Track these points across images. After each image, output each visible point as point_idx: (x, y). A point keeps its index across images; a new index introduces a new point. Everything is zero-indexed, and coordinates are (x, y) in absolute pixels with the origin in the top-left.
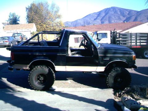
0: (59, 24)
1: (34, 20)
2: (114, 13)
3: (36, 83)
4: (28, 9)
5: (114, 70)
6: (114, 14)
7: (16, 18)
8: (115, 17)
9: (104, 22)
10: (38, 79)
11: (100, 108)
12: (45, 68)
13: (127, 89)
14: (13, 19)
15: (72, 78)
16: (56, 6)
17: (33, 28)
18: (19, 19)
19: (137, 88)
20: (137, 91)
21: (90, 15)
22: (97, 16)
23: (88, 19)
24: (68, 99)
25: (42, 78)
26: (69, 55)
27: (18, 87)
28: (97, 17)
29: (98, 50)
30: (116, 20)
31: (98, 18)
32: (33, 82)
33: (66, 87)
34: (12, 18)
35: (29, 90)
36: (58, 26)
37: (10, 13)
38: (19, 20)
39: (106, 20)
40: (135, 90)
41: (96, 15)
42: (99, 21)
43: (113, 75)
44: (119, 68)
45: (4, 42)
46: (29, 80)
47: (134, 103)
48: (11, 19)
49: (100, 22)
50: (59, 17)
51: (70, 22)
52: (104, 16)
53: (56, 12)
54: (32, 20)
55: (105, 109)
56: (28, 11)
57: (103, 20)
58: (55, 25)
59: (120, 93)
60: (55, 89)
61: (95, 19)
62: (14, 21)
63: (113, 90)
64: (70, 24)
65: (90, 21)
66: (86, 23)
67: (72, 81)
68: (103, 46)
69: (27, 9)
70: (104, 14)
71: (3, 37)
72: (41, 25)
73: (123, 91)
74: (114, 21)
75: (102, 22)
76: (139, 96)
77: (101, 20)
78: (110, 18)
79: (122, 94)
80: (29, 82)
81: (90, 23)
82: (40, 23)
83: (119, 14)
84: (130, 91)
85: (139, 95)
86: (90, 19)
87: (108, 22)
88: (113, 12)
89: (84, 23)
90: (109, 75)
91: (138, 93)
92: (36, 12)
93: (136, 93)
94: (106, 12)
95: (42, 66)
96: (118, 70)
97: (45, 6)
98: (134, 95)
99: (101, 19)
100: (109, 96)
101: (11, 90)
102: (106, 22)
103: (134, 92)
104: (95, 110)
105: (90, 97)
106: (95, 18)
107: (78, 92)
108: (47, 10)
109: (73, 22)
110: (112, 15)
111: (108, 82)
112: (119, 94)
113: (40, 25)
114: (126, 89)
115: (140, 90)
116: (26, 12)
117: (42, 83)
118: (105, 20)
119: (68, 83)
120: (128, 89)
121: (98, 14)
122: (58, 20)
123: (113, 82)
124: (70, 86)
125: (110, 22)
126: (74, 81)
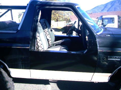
2: (119, 5)
8: (120, 8)
21: (98, 7)
22: (104, 7)
23: (96, 10)
29: (97, 40)
31: (105, 9)
39: (112, 10)
41: (103, 7)
52: (110, 8)
61: (102, 10)
65: (98, 12)
68: (109, 31)
70: (110, 6)
72: (55, 15)
78: (115, 9)
86: (98, 10)
94: (112, 4)
99: (108, 10)
106: (102, 9)
121: (105, 5)
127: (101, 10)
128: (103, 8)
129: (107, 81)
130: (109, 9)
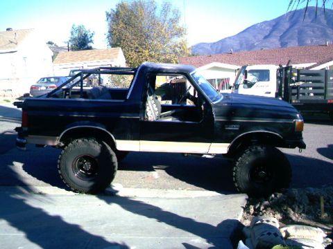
0: (177, 49)
1: (124, 40)
2: (312, 22)
3: (75, 176)
4: (110, 15)
5: (250, 150)
6: (312, 24)
7: (86, 35)
8: (313, 32)
9: (286, 43)
10: (81, 167)
11: (197, 241)
12: (93, 145)
13: (276, 196)
14: (80, 39)
15: (165, 167)
16: (172, 8)
17: (116, 57)
18: (92, 38)
19: (301, 196)
20: (300, 203)
21: (253, 27)
22: (271, 28)
23: (249, 36)
24: (136, 216)
25: (88, 165)
26: (150, 119)
27: (41, 182)
28: (271, 32)
29: (213, 109)
30: (316, 37)
31: (274, 33)
32: (68, 174)
33: (145, 187)
34: (76, 35)
35: (63, 191)
36: (176, 53)
37: (74, 25)
38: (91, 41)
39: (291, 38)
40: (296, 201)
41: (268, 28)
42: (275, 41)
43: (247, 163)
44: (262, 148)
45: (47, 88)
46: (60, 169)
47: (269, 234)
48: (74, 39)
49: (278, 43)
50: (180, 32)
51: (208, 44)
52: (288, 30)
53: (172, 21)
54: (119, 40)
55: (207, 244)
56: (110, 20)
57: (285, 39)
58: (171, 51)
59: (258, 205)
60: (117, 191)
61: (266, 37)
62: (82, 43)
63: (247, 197)
64: (209, 48)
65: (254, 41)
66: (244, 45)
67: (163, 172)
69: (108, 15)
70: (287, 25)
71: (48, 78)
73: (266, 202)
74: (312, 41)
75: (283, 45)
76: (303, 215)
77: (281, 37)
78: (301, 33)
79: (262, 208)
80: (60, 172)
81: (255, 46)
82: (137, 48)
83: (323, 25)
84: (284, 202)
85: (304, 212)
86: (254, 36)
87: (297, 44)
88: (310, 20)
89: (241, 45)
90: (237, 163)
91: (301, 207)
92: (128, 24)
93: (297, 209)
94: (293, 19)
95: (86, 140)
96: (259, 152)
97: (149, 9)
98: (292, 212)
100: (230, 211)
101: (24, 191)
102: (293, 44)
103: (293, 204)
104: (183, 246)
105: (187, 213)
106: (267, 34)
107: (169, 199)
108: (153, 17)
109: (214, 43)
110: (307, 26)
111: (235, 177)
112: (255, 209)
113: (135, 51)
114: (273, 196)
115: (308, 202)
116: (107, 23)
117: (88, 176)
118: (288, 38)
119: (152, 177)
120: (278, 196)
121: (274, 24)
122: (176, 40)
123: (247, 177)
124: (154, 184)
125: (301, 42)
126: (168, 173)
127: (263, 37)
128: (268, 32)
129: (226, 152)
130: (285, 33)
